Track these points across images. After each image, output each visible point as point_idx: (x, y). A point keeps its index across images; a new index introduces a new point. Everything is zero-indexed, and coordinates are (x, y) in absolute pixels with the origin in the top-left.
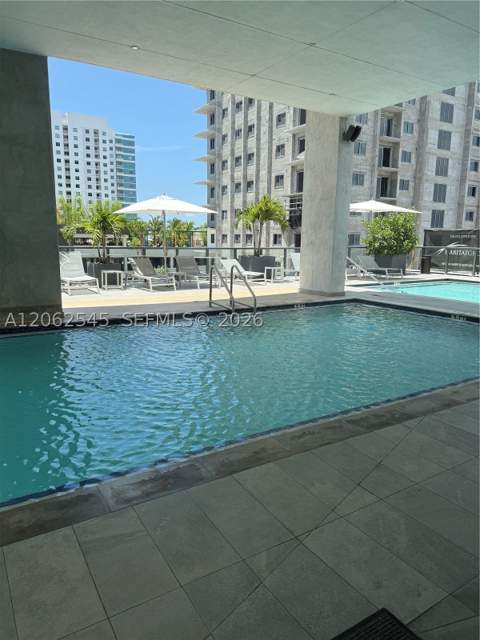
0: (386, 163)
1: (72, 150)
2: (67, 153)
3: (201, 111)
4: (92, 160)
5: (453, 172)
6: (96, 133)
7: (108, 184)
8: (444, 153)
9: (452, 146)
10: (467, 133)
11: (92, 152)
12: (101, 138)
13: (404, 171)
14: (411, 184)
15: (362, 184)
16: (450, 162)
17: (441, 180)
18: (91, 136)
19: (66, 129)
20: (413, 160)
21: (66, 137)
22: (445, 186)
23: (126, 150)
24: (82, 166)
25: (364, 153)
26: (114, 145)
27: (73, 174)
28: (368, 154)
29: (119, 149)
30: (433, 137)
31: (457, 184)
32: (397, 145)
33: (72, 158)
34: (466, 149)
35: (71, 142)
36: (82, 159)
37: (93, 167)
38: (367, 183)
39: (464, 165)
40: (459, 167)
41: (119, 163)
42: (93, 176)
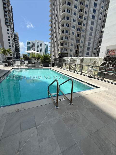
0: (77, 48)
1: (38, 46)
2: (37, 46)
3: (49, 39)
4: (41, 47)
5: (91, 50)
6: (42, 43)
7: (43, 51)
8: (89, 47)
9: (91, 45)
10: (94, 43)
11: (41, 46)
12: (42, 44)
13: (80, 49)
14: (82, 52)
15: (72, 51)
16: (90, 48)
17: (88, 51)
18: (41, 44)
19: (37, 43)
20: (83, 48)
21: (37, 44)
22: (89, 52)
23: (46, 46)
24: (39, 49)
25: (73, 46)
26: (45, 45)
27: (38, 50)
28: (74, 46)
29: (45, 46)
30: (87, 43)
31: (91, 52)
32: (79, 45)
33: (38, 47)
34: (93, 46)
35: (38, 45)
36: (39, 47)
37: (41, 49)
38: (73, 51)
39: (93, 49)
40: (92, 49)
41: (45, 48)
42: (41, 50)
